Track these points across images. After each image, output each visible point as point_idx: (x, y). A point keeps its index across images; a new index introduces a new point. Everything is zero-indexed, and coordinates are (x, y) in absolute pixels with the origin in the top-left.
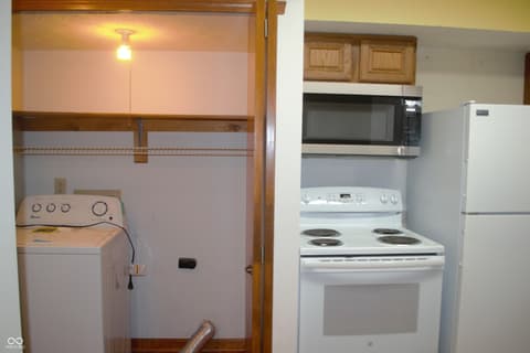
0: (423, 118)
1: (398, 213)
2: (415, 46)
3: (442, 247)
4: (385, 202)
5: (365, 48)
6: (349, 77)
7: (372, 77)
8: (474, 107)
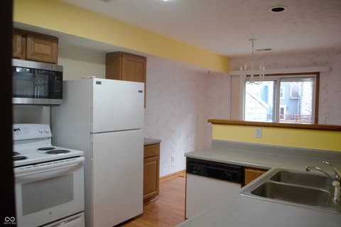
0: (64, 83)
1: (48, 138)
2: (57, 43)
3: (82, 152)
4: (41, 132)
5: (29, 40)
6: (20, 56)
7: (34, 58)
8: (95, 80)
